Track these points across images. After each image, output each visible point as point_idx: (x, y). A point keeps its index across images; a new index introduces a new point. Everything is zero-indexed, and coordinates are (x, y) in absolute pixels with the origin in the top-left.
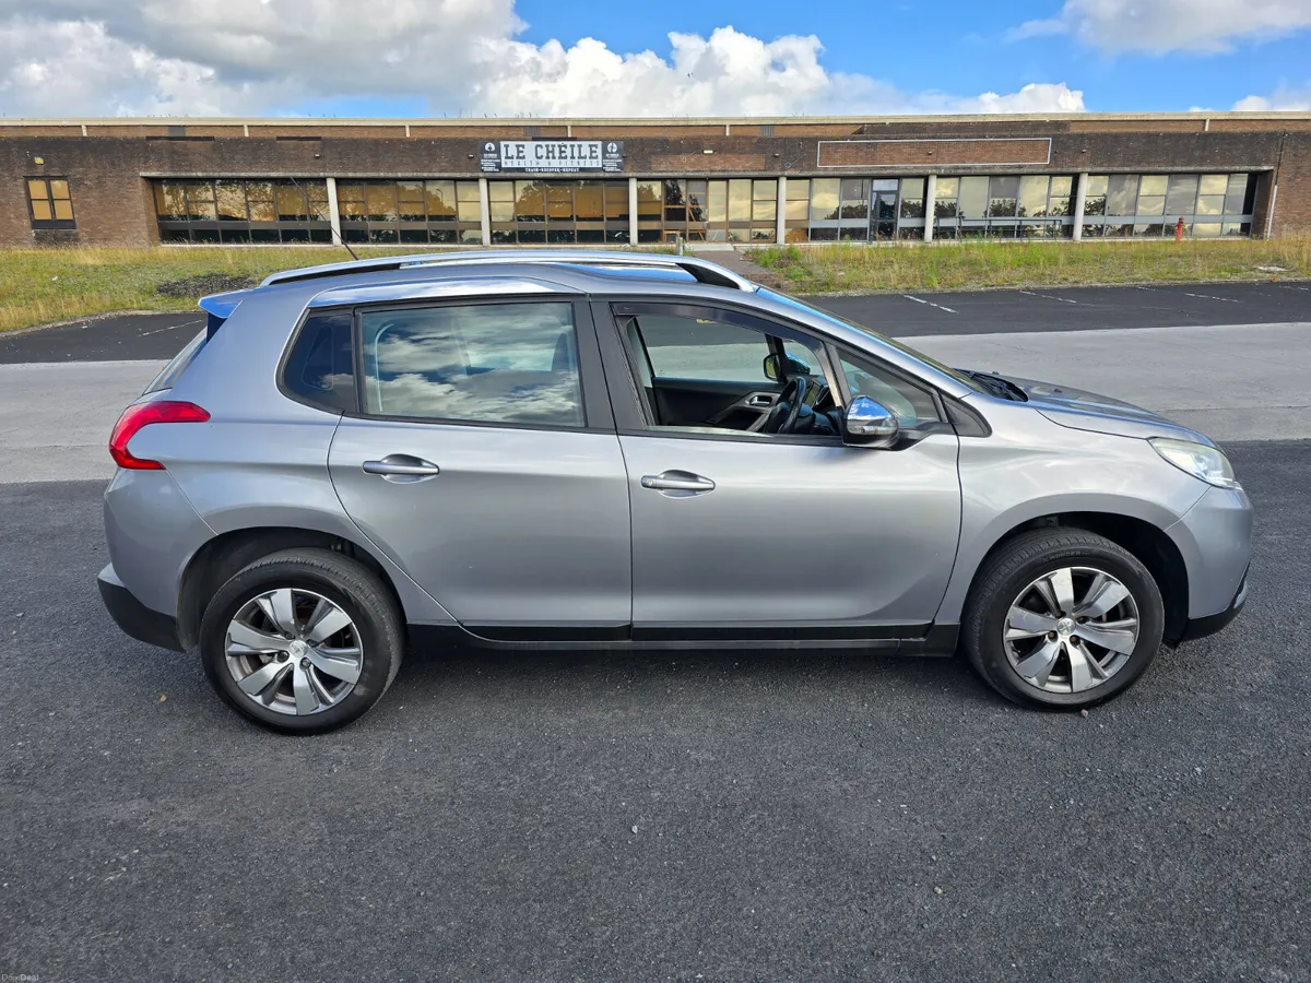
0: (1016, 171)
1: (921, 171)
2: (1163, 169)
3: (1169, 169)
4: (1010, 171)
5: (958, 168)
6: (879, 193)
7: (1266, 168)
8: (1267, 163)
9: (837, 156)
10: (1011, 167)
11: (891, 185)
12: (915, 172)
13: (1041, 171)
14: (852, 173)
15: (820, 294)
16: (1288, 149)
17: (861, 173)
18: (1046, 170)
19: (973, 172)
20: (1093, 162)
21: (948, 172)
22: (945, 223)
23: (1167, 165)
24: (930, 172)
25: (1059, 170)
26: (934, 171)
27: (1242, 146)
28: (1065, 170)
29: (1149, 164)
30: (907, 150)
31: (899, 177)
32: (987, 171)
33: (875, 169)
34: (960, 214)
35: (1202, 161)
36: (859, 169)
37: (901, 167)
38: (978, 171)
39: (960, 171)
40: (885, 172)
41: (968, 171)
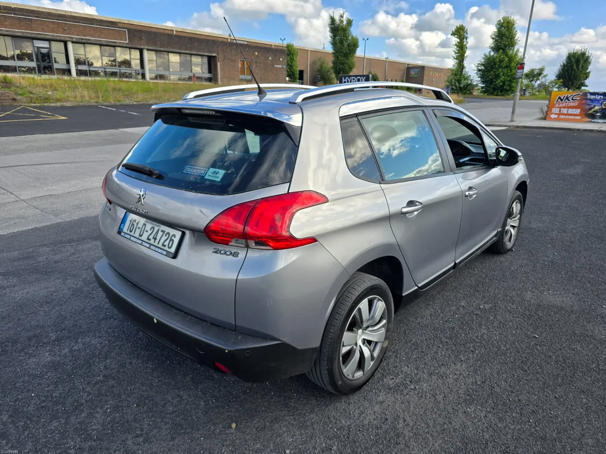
0: (113, 44)
1: (62, 39)
2: (177, 51)
3: (179, 51)
4: (110, 44)
5: (82, 39)
6: (38, 48)
7: (214, 55)
8: (214, 53)
9: (7, 23)
10: (110, 42)
11: (45, 44)
12: (58, 38)
13: (125, 45)
14: (19, 34)
15: (46, 104)
16: (220, 48)
17: (24, 35)
18: (128, 46)
19: (91, 42)
20: (148, 45)
21: (77, 40)
22: (81, 67)
23: (178, 49)
24: (67, 39)
25: (133, 46)
26: (70, 39)
27: (204, 44)
28: (136, 46)
29: (171, 48)
30: (51, 26)
31: (49, 40)
32: (98, 42)
33: (34, 34)
34: (88, 63)
35: (191, 49)
36: (23, 33)
37: (49, 35)
38: (94, 42)
39: (84, 41)
40: (40, 36)
41: (89, 42)
